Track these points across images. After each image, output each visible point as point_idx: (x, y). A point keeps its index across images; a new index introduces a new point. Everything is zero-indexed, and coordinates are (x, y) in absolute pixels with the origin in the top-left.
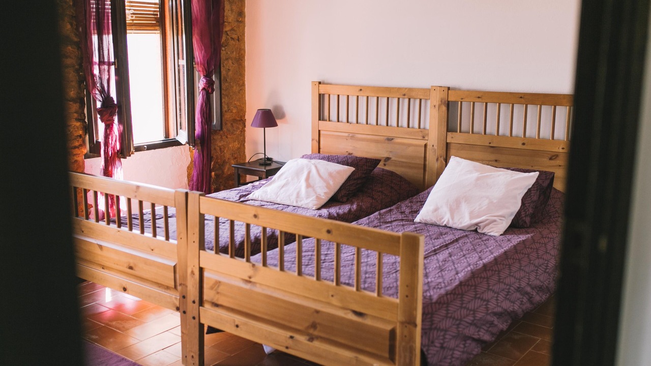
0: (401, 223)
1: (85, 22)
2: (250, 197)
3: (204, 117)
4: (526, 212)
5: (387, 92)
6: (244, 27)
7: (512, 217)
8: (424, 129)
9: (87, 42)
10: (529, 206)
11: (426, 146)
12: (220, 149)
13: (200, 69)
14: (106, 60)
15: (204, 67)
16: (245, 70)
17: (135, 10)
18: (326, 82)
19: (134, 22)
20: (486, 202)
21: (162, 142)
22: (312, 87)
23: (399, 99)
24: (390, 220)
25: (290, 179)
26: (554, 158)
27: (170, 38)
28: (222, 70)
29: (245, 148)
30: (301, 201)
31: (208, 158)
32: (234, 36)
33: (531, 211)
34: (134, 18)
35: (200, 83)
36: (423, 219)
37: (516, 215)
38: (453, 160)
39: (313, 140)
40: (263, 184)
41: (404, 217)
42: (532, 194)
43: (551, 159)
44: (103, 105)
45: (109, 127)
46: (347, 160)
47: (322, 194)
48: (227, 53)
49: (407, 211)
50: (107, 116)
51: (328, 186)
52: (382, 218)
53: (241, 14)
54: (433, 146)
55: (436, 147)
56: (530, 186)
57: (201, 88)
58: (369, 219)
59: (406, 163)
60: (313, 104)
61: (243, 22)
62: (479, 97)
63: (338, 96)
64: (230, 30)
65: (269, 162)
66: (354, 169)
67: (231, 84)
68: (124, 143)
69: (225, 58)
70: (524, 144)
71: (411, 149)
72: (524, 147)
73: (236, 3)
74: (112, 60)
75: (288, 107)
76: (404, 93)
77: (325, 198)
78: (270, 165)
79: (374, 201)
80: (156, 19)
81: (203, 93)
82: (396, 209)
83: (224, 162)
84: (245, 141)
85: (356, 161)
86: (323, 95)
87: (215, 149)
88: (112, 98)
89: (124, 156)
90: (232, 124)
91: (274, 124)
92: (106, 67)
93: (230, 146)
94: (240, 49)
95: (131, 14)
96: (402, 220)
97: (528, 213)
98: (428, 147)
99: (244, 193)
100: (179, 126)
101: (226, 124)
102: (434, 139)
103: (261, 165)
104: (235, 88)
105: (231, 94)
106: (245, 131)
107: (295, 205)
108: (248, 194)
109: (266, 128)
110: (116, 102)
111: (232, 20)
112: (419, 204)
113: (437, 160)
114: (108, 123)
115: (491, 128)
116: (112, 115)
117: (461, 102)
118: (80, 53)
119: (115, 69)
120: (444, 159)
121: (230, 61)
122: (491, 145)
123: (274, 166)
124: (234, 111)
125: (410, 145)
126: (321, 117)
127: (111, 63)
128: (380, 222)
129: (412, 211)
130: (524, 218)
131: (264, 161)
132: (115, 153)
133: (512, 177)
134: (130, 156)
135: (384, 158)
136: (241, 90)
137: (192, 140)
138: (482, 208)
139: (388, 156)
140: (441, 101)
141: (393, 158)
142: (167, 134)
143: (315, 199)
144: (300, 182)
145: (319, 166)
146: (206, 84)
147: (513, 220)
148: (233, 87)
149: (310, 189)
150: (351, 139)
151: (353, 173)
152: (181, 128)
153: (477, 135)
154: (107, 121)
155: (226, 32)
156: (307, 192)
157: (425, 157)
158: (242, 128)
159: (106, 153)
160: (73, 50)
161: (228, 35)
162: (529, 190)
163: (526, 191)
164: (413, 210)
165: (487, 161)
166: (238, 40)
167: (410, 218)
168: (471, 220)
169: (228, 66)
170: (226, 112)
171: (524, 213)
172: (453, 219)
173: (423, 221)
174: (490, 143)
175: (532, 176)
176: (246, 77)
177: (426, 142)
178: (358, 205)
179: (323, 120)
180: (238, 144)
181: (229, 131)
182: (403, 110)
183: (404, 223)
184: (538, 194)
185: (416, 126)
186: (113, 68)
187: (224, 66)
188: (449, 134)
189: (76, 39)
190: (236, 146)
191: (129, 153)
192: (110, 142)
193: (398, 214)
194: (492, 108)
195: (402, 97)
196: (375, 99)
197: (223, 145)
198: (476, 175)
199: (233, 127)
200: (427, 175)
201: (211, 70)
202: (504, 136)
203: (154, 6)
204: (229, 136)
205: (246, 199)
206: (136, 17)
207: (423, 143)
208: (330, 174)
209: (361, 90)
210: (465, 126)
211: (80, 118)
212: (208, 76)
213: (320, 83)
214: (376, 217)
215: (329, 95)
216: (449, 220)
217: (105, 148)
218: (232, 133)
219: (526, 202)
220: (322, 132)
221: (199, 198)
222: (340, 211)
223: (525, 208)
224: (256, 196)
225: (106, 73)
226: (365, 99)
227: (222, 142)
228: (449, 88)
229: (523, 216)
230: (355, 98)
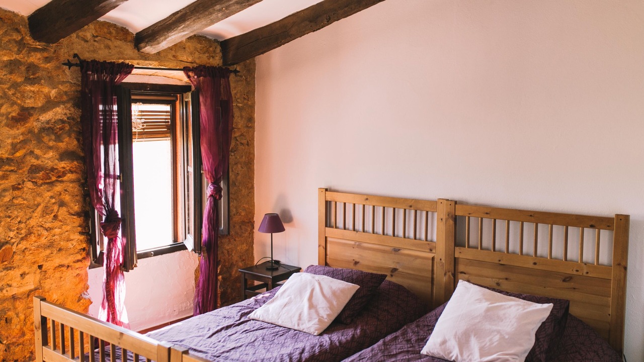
0: (407, 357)
1: (90, 139)
2: (252, 315)
3: (211, 223)
4: (541, 349)
5: (395, 202)
6: (254, 131)
7: (526, 355)
8: (432, 241)
9: (93, 158)
10: (544, 341)
11: (433, 259)
12: (228, 252)
13: (208, 177)
14: (112, 173)
15: (212, 175)
16: (254, 173)
17: (145, 119)
18: (333, 188)
19: (145, 130)
20: (497, 338)
21: (170, 247)
22: (319, 195)
23: (405, 210)
24: (395, 352)
25: (293, 296)
26: (568, 279)
27: (181, 145)
28: (230, 174)
29: (253, 249)
30: (302, 324)
31: (214, 264)
32: (244, 141)
33: (546, 347)
34: (145, 127)
35: (208, 190)
36: (430, 352)
37: (530, 352)
38: (462, 285)
39: (319, 246)
40: (268, 298)
41: (410, 347)
42: (547, 327)
43: (564, 281)
44: (106, 219)
45: (112, 241)
46: (352, 275)
47: (325, 317)
48: (236, 158)
49: (414, 338)
50: (110, 231)
51: (331, 307)
52: (387, 349)
53: (251, 119)
54: (441, 259)
55: (443, 261)
56: (544, 320)
57: (208, 195)
58: (372, 350)
59: (413, 275)
60: (319, 211)
61: (253, 127)
62: (487, 213)
63: (345, 204)
64: (240, 136)
65: (276, 266)
66: (359, 287)
67: (240, 187)
68: (127, 256)
69: (233, 163)
70: (535, 264)
71: (418, 261)
72: (536, 267)
73: (245, 110)
74: (118, 173)
75: (296, 211)
76: (410, 204)
77: (328, 322)
78: (277, 269)
79: (379, 323)
80: (167, 127)
81: (210, 200)
82: (402, 336)
83: (232, 265)
84: (253, 243)
85: (361, 277)
86: (330, 202)
87: (223, 252)
88: (116, 212)
89: (126, 269)
90: (240, 227)
91: (281, 229)
92: (112, 180)
93: (238, 248)
94: (250, 153)
95: (142, 123)
96: (408, 352)
97: (542, 349)
98: (436, 260)
99: (246, 311)
100: (187, 231)
101: (234, 226)
102: (440, 253)
103: (268, 269)
104: (243, 191)
105: (240, 197)
106: (253, 232)
107: (296, 328)
108: (250, 312)
109: (273, 234)
110: (120, 216)
111: (242, 126)
112: (426, 329)
113: (445, 274)
114: (111, 237)
115: (500, 244)
116: (117, 228)
117: (469, 217)
118: (86, 167)
119: (120, 183)
120: (452, 274)
121: (239, 166)
122: (501, 262)
123: (281, 271)
124: (243, 214)
125: (417, 257)
126: (328, 224)
127: (116, 177)
128: (384, 356)
129: (418, 339)
130: (539, 356)
131: (270, 264)
132: (118, 266)
133: (525, 309)
134: (133, 269)
135: (391, 269)
136: (249, 193)
137: (198, 248)
138: (493, 344)
139: (395, 267)
140: (448, 215)
141: (400, 270)
142: (176, 238)
143: (317, 323)
144: (303, 301)
145: (323, 284)
146: (213, 191)
147: (526, 358)
148: (242, 190)
149: (313, 311)
150: (357, 247)
151: (358, 291)
152: (189, 233)
153: (485, 251)
154: (110, 235)
155: (236, 137)
156: (309, 314)
157: (433, 270)
158: (251, 230)
159: (108, 267)
160: (79, 165)
161: (237, 140)
162: (543, 323)
163: (540, 325)
164: (420, 337)
165: (496, 278)
166: (248, 145)
167: (417, 348)
168: (481, 358)
169: (236, 171)
170: (234, 215)
171: (538, 349)
172: (462, 354)
173: (430, 355)
174: (500, 261)
175: (545, 309)
176: (255, 180)
177: (433, 255)
178: (362, 330)
179: (331, 226)
180: (247, 246)
181: (238, 234)
182: (409, 220)
183: (410, 357)
184: (553, 325)
185: (423, 237)
186: (118, 182)
187: (232, 171)
188: (457, 249)
189: (82, 154)
190: (244, 248)
191: (132, 266)
192: (113, 255)
193: (404, 342)
194: (501, 225)
195: (409, 208)
196: (381, 208)
197: (231, 249)
198: (485, 305)
199: (241, 229)
200: (435, 289)
201: (219, 176)
202: (514, 253)
203: (165, 114)
204: (237, 239)
205: (247, 319)
206: (147, 125)
207: (431, 255)
208: (334, 293)
209: (367, 199)
210: (473, 240)
211: (84, 231)
212: (216, 183)
213: (326, 190)
214: (380, 348)
215: (336, 202)
216: (457, 356)
217: (107, 262)
218: (241, 236)
219: (540, 337)
220: (329, 239)
221: (182, 357)
222: (343, 338)
223: (540, 344)
224: (257, 315)
225: (112, 187)
226: (371, 208)
227: (230, 245)
228: (456, 203)
229: (538, 353)
230: (361, 207)
